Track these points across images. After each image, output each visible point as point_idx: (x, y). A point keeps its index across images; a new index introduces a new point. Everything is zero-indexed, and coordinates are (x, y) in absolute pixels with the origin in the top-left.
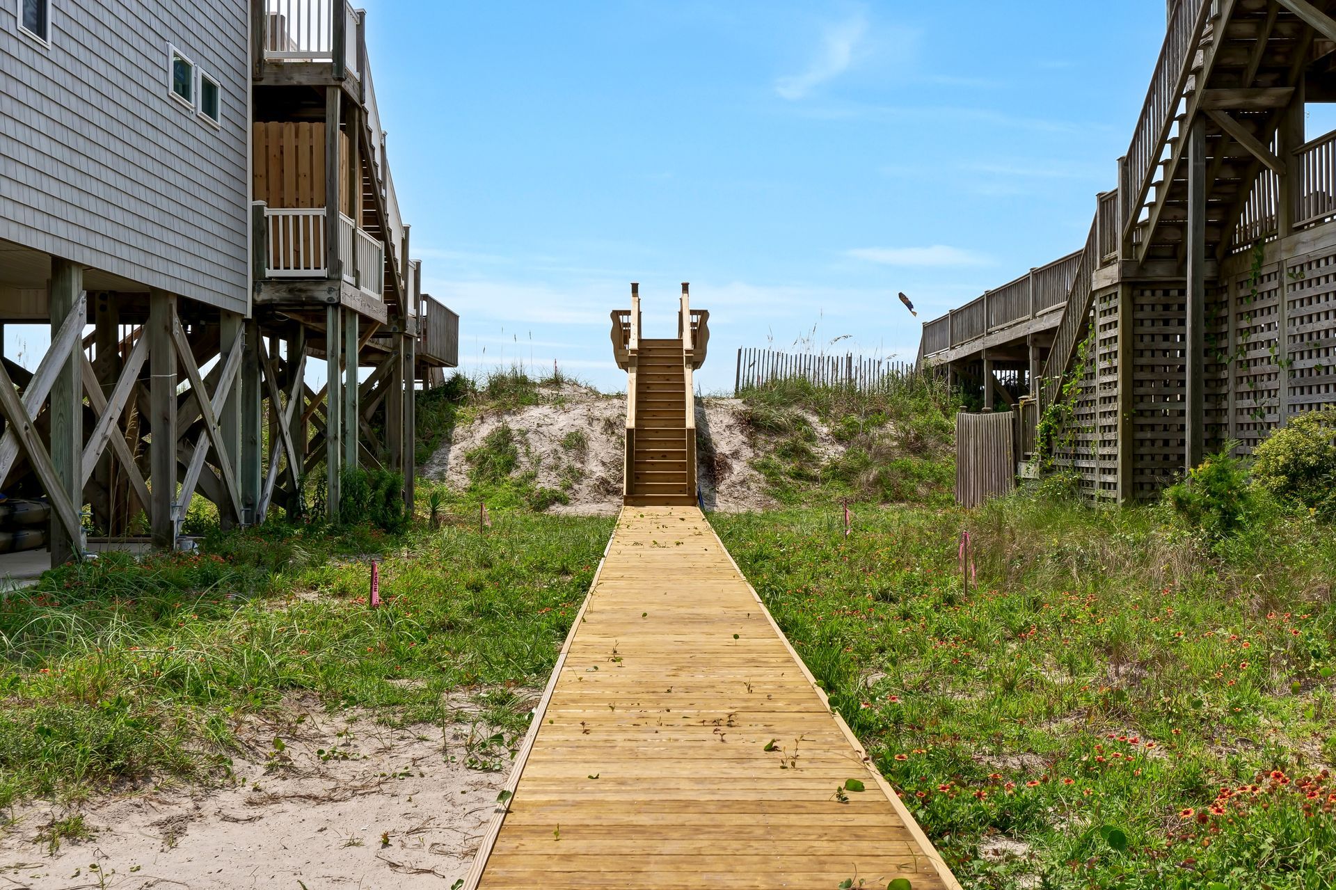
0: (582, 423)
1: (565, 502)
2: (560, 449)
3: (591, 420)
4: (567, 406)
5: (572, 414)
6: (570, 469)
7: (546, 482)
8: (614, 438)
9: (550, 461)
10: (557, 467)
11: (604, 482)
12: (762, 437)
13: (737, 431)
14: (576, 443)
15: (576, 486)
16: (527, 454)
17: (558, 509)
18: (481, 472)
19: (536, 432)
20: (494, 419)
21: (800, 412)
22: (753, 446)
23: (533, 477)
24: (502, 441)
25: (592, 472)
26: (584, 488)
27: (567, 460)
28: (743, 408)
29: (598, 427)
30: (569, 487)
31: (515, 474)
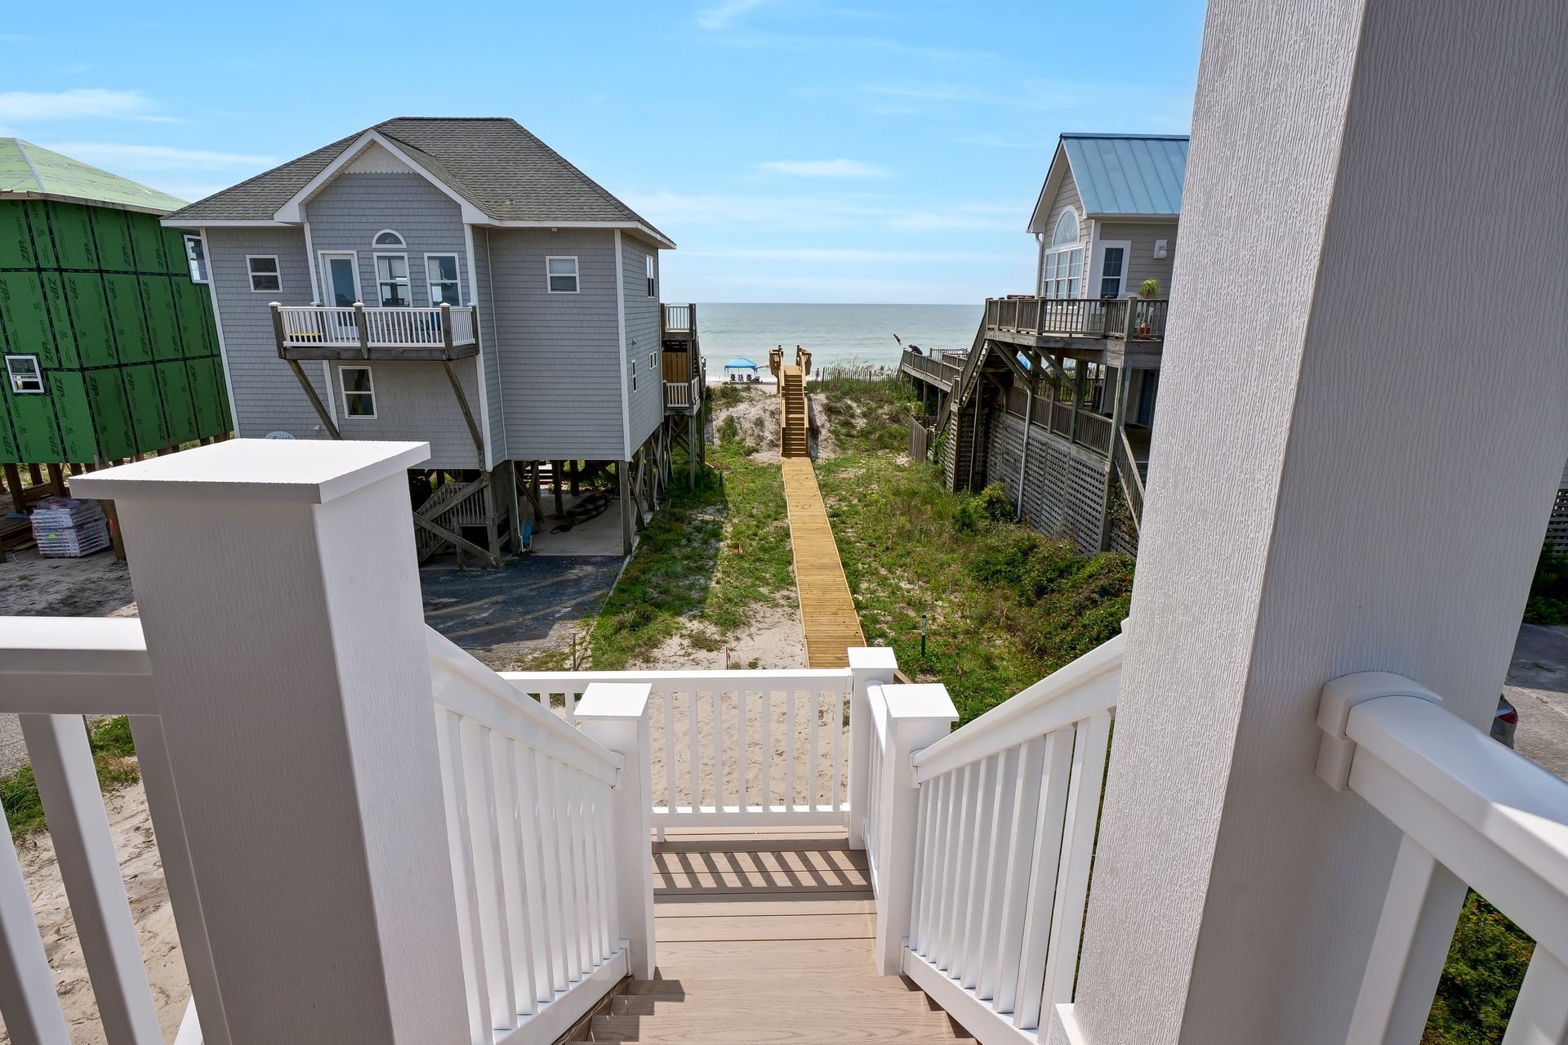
0: (761, 412)
1: (757, 451)
2: (753, 426)
3: (765, 411)
4: (754, 403)
5: (756, 408)
6: (759, 436)
7: (750, 443)
8: (774, 420)
9: (750, 432)
10: (753, 435)
11: (772, 441)
12: (833, 416)
13: (823, 414)
14: (759, 423)
15: (761, 444)
16: (741, 428)
17: (755, 455)
18: (724, 437)
19: (744, 418)
20: (725, 410)
21: (849, 402)
22: (830, 421)
23: (744, 440)
24: (730, 421)
25: (767, 437)
26: (764, 444)
27: (757, 431)
28: (825, 401)
29: (768, 414)
30: (759, 444)
31: (737, 438)
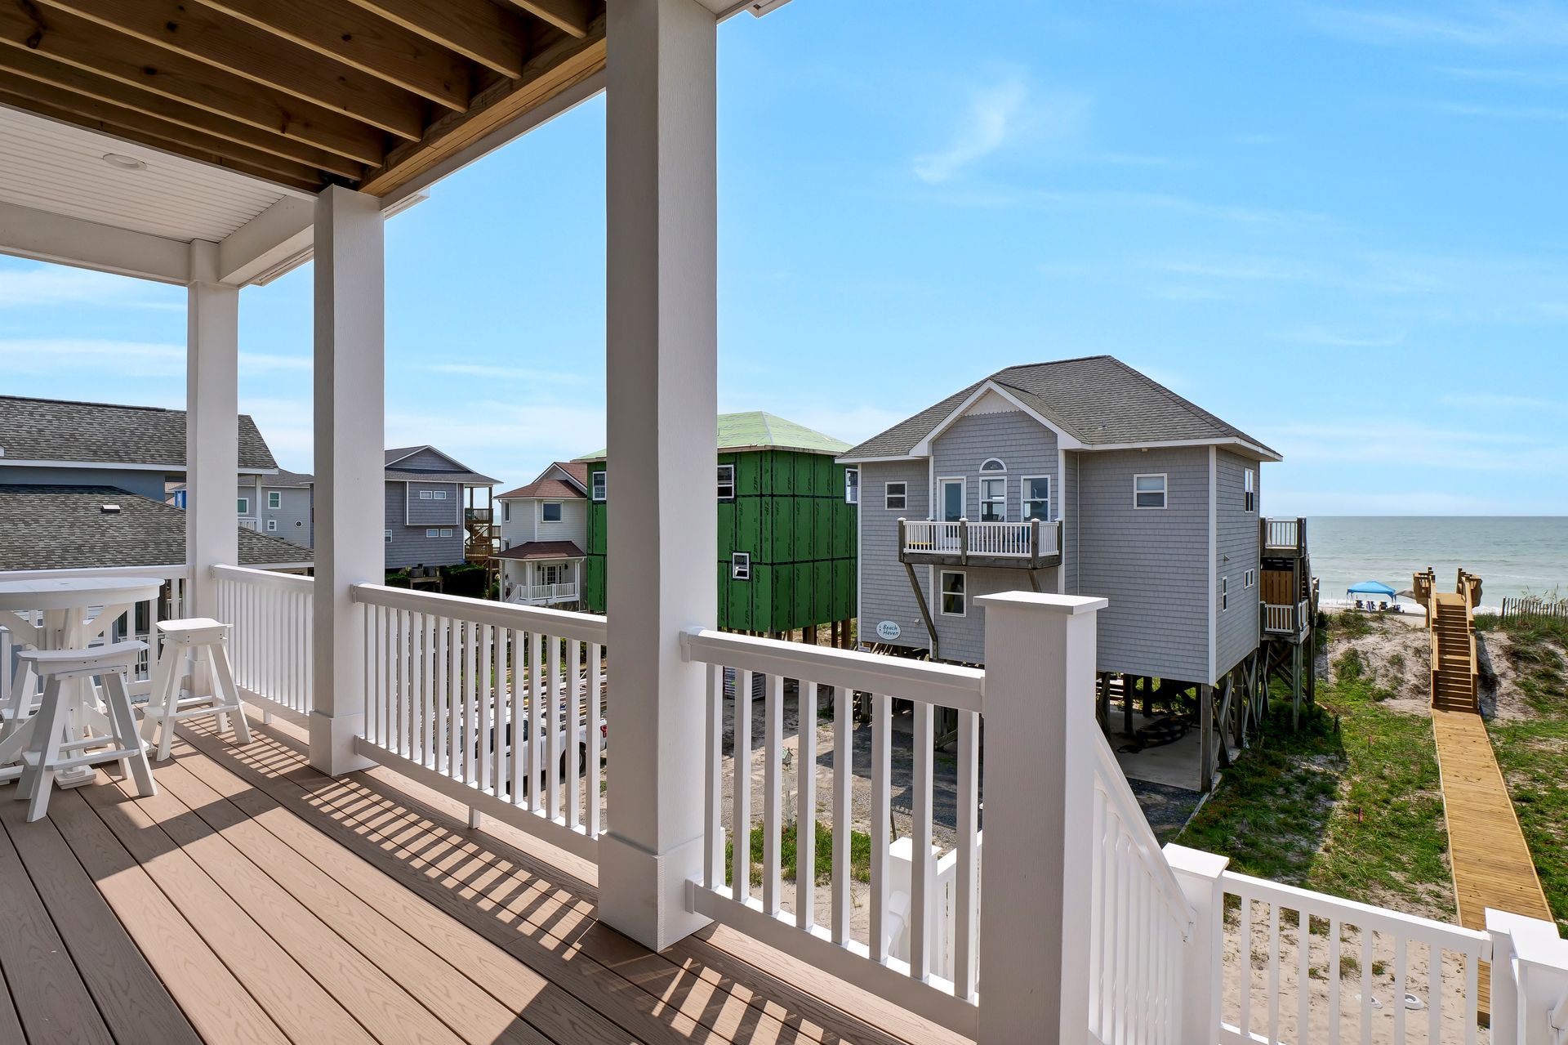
0: (1400, 649)
1: (1393, 697)
2: (1387, 664)
3: (1406, 647)
4: (1390, 636)
5: (1392, 643)
6: (1396, 678)
7: (1381, 684)
8: (1420, 660)
9: (1382, 671)
10: (1387, 676)
11: (1416, 687)
12: (1522, 665)
13: (1504, 659)
14: (1397, 661)
15: (1399, 688)
16: (1368, 666)
17: (1389, 702)
18: (1343, 674)
19: (1373, 653)
20: (1345, 642)
21: (1551, 647)
22: (1516, 669)
23: (1373, 680)
24: (1352, 656)
25: (1409, 681)
26: (1404, 689)
27: (1393, 671)
28: (1508, 643)
29: (1410, 652)
30: (1396, 688)
31: (1362, 678)
